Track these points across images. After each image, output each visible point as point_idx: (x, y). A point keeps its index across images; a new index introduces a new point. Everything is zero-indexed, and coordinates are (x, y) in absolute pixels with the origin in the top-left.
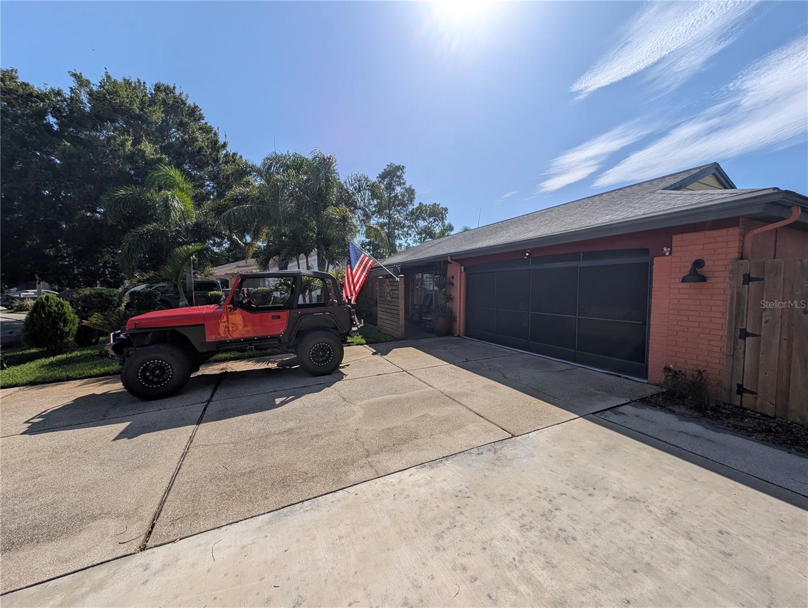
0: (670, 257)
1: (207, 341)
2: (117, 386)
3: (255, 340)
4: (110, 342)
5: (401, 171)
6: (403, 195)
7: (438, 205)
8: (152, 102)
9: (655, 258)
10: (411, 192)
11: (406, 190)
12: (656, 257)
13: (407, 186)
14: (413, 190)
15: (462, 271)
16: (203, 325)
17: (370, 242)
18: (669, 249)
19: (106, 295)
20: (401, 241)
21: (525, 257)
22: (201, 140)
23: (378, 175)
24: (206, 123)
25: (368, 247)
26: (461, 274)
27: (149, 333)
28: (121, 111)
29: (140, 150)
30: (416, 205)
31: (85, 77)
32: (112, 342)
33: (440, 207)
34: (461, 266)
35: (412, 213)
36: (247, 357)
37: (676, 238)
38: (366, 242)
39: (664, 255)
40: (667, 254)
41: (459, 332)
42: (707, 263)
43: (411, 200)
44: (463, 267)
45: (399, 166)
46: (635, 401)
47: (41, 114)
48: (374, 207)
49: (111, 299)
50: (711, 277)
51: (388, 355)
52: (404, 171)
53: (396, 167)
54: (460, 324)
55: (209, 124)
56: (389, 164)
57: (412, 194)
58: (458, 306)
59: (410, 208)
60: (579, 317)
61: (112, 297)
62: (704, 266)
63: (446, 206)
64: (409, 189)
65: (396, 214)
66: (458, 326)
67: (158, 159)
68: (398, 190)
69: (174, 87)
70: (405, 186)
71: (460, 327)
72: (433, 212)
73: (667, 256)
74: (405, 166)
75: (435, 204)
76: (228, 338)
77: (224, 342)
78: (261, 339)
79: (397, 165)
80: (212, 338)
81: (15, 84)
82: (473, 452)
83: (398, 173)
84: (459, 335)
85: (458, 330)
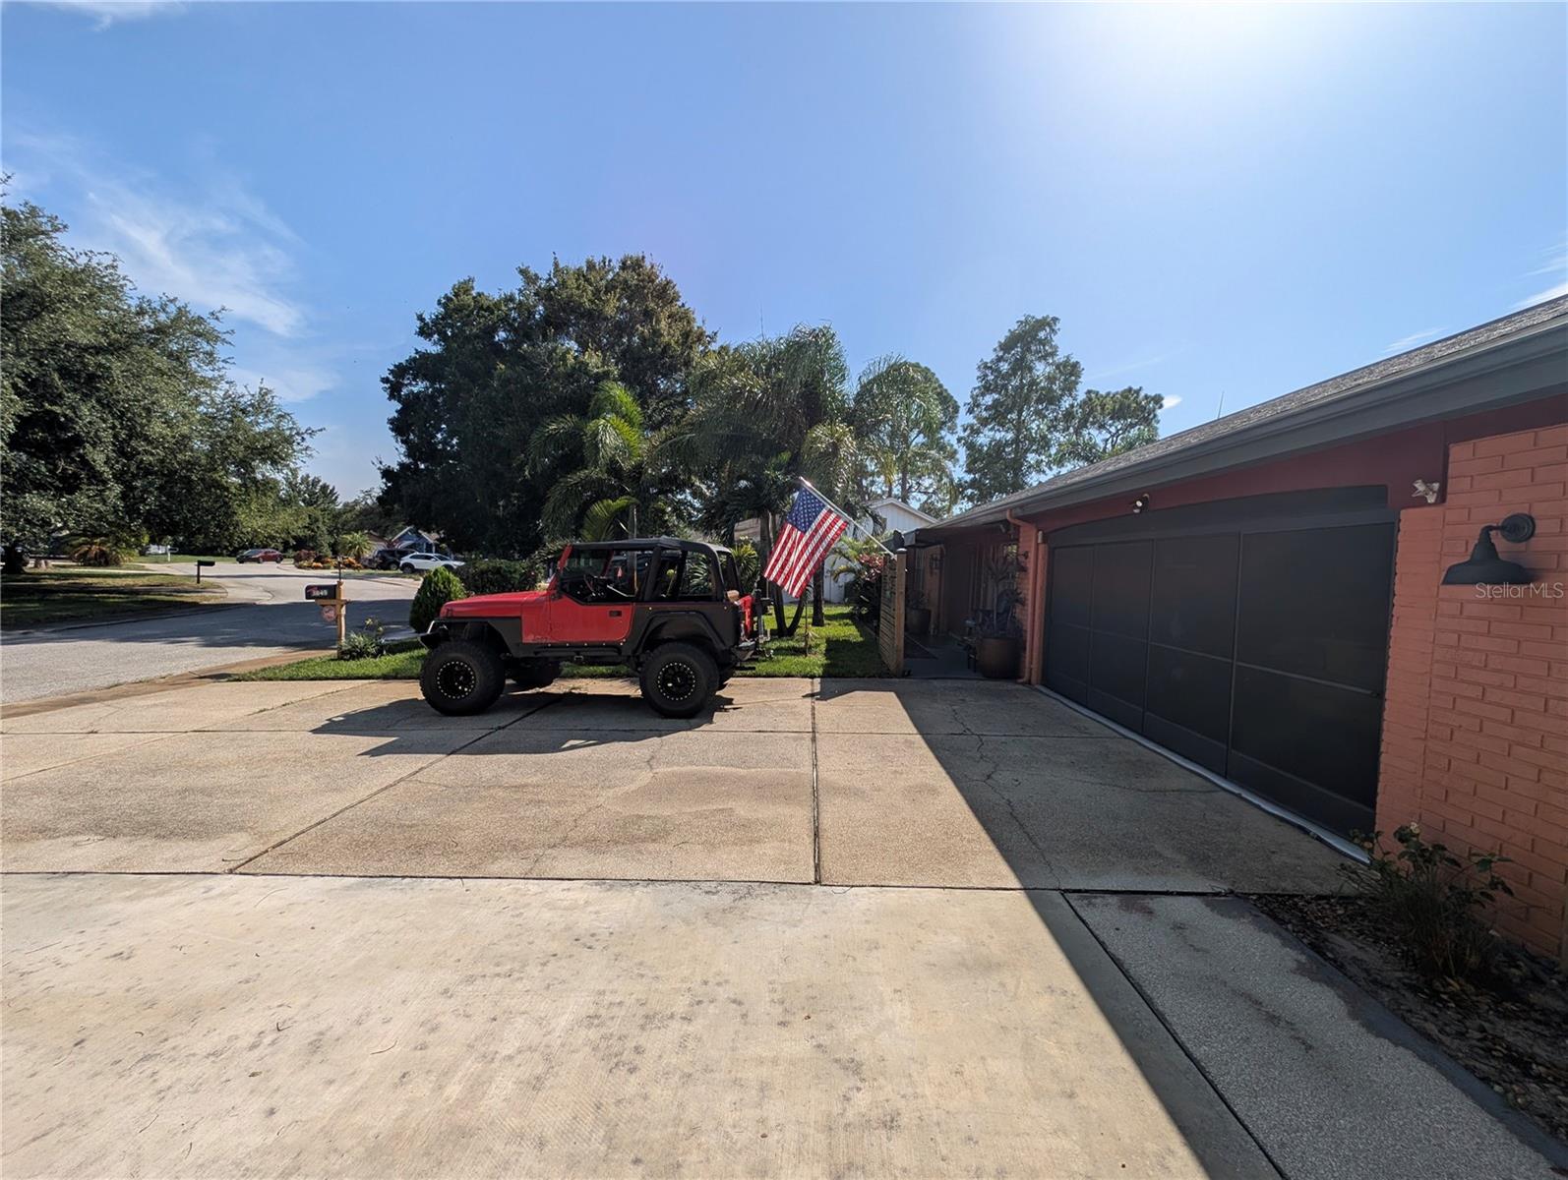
0: (1439, 510)
1: (524, 641)
2: (413, 691)
3: (584, 647)
4: (426, 631)
5: (1048, 330)
6: (1051, 379)
7: (1138, 392)
8: (610, 287)
9: (1403, 512)
10: (1070, 371)
11: (1058, 367)
12: (1404, 508)
13: (1060, 357)
14: (1076, 365)
15: (1040, 541)
16: (520, 618)
17: (974, 481)
18: (1436, 486)
19: (505, 571)
20: (1042, 475)
21: (1136, 511)
22: (669, 333)
23: (996, 345)
24: (683, 305)
25: (969, 491)
26: (1037, 549)
27: (466, 623)
28: (571, 307)
29: (582, 362)
30: (1081, 396)
31: (532, 271)
32: (428, 632)
33: (1142, 394)
34: (1038, 531)
35: (1069, 415)
36: (624, 675)
37: (1459, 453)
38: (966, 482)
39: (1422, 502)
40: (1431, 499)
41: (1031, 673)
42: (1541, 527)
43: (1069, 388)
44: (1040, 533)
45: (1045, 319)
46: (1245, 896)
47: (491, 331)
48: (985, 409)
49: (509, 576)
50: (1549, 570)
51: (829, 701)
52: (1056, 328)
53: (1037, 321)
54: (1032, 660)
55: (687, 307)
56: (1023, 319)
57: (1071, 375)
58: (1031, 618)
59: (1066, 403)
60: (1240, 664)
61: (510, 572)
62: (1532, 535)
63: (1158, 393)
64: (1066, 364)
65: (1034, 421)
66: (1027, 660)
67: (604, 372)
68: (1041, 369)
69: (643, 257)
70: (1056, 359)
71: (1031, 663)
72: (1120, 409)
73: (1430, 505)
74: (1057, 316)
75: (1130, 389)
76: (549, 641)
77: (545, 646)
78: (592, 646)
79: (1039, 317)
80: (529, 639)
81: (467, 299)
82: (705, 886)
83: (1042, 335)
84: (1029, 682)
85: (1027, 670)
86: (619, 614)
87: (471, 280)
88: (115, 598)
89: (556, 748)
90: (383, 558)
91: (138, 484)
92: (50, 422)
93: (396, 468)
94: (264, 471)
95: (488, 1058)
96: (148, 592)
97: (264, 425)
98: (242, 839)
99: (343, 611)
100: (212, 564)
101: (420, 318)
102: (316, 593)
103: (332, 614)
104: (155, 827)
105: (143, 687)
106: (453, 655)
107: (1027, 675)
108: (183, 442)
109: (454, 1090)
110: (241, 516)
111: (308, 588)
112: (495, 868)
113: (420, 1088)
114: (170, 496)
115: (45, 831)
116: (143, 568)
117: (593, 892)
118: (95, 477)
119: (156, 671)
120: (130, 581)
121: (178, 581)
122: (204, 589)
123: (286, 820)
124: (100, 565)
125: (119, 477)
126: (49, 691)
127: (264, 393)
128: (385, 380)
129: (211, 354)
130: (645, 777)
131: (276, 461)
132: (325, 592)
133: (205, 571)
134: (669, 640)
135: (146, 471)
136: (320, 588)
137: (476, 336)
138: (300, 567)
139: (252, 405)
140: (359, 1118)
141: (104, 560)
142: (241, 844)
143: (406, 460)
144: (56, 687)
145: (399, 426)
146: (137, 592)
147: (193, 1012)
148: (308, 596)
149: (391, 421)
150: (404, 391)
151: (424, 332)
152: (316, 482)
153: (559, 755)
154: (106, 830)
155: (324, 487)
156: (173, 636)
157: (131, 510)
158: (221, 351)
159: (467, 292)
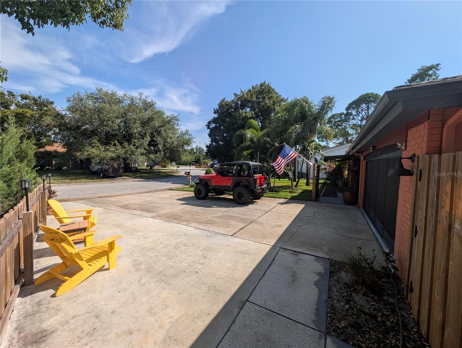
0: (406, 152)
16: (211, 179)
18: (404, 144)
21: (371, 150)
23: (406, 81)
26: (362, 162)
31: (237, 94)
37: (409, 133)
44: (363, 157)
46: (331, 260)
71: (360, 200)
73: (404, 150)
76: (216, 185)
77: (215, 186)
78: (224, 186)
79: (429, 66)
80: (213, 184)
81: (224, 103)
82: (211, 232)
83: (430, 72)
84: (359, 207)
85: (359, 203)
86: (230, 179)
87: (225, 98)
88: (163, 174)
89: (210, 207)
90: (211, 165)
91: (166, 151)
92: (154, 141)
93: (209, 145)
94: (186, 147)
95: (161, 243)
96: (168, 173)
97: (187, 137)
98: (155, 213)
99: (191, 177)
100: (179, 167)
101: (214, 109)
102: (186, 173)
103: (189, 178)
104: (147, 211)
105: (160, 190)
106: (199, 187)
107: (359, 204)
108: (173, 142)
109: (156, 245)
110: (182, 157)
111: (185, 172)
112: (182, 223)
113: (153, 244)
114: (171, 153)
115: (136, 209)
116: (170, 168)
117: (194, 229)
118: (160, 151)
119: (162, 188)
120: (167, 171)
121: (174, 171)
122: (177, 172)
123: (162, 212)
124: (163, 167)
125: (163, 151)
126: (148, 190)
127: (187, 130)
128: (206, 125)
129: (177, 124)
130: (220, 214)
131: (188, 145)
132: (188, 173)
133: (178, 168)
134: (241, 186)
135: (167, 149)
136: (187, 172)
137: (225, 112)
138: (196, 168)
139: (185, 133)
140: (145, 245)
141: (165, 166)
142: (155, 214)
143: (211, 143)
144: (149, 189)
145: (210, 135)
146: (166, 173)
147: (137, 231)
148: (185, 174)
149: (208, 134)
150: (211, 127)
151: (215, 113)
152: (201, 148)
153: (211, 208)
154: (141, 210)
155: (202, 149)
156: (167, 182)
157: (165, 156)
158: (180, 123)
159: (223, 101)
